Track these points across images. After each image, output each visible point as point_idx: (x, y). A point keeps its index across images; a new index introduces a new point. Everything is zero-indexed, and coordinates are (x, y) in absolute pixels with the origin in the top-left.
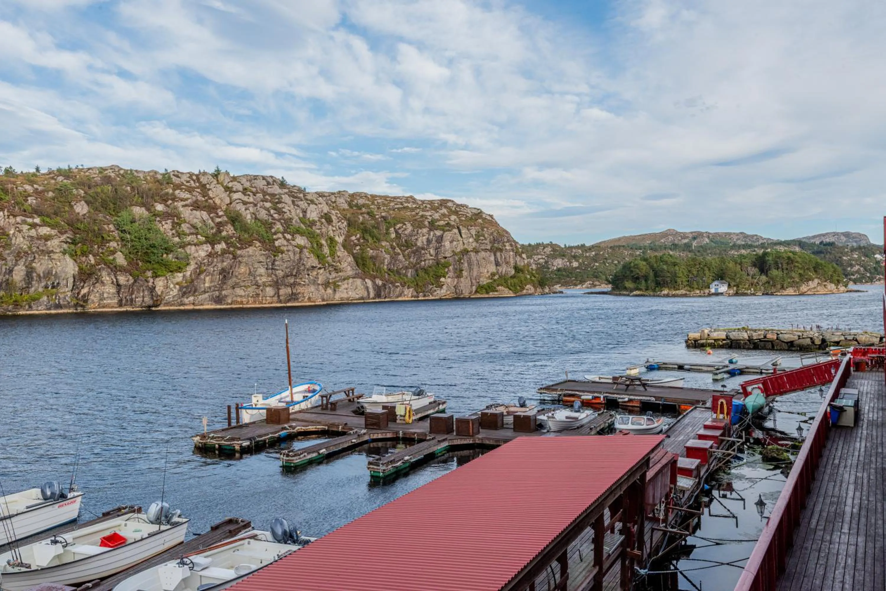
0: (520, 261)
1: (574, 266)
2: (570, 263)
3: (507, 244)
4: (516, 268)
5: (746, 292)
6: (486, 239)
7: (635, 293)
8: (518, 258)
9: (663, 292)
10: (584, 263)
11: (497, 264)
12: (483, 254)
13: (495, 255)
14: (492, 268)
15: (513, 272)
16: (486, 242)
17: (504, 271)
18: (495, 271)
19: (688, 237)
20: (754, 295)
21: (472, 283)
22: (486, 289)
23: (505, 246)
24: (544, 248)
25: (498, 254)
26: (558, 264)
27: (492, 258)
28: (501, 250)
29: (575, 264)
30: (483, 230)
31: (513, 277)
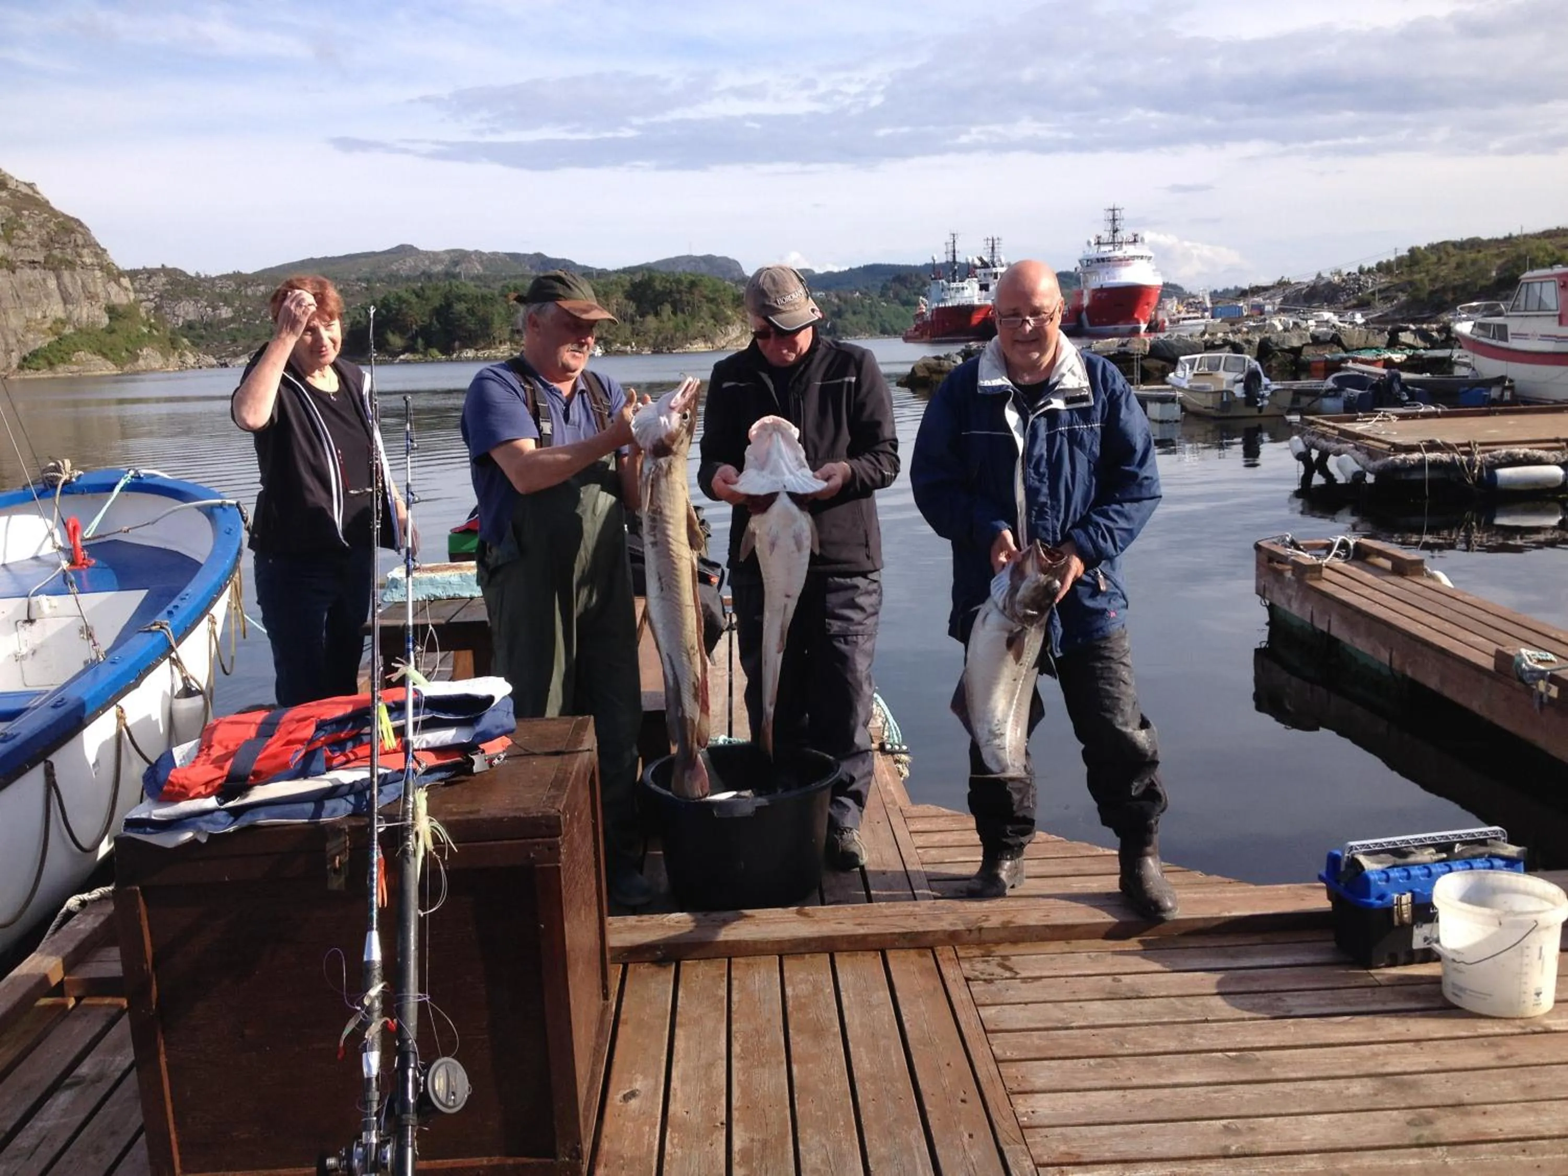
0: (117, 294)
1: (224, 316)
2: (215, 309)
3: (85, 251)
4: (111, 310)
5: (623, 348)
6: (30, 237)
7: (402, 357)
8: (113, 288)
9: (464, 355)
10: (244, 309)
11: (66, 299)
12: (27, 274)
13: (58, 278)
14: (57, 310)
15: (105, 320)
16: (31, 243)
17: (85, 316)
18: (61, 314)
19: (441, 261)
20: (638, 353)
21: (7, 344)
22: (47, 358)
23: (80, 256)
24: (149, 278)
25: (66, 275)
26: (187, 313)
27: (52, 283)
28: (71, 265)
29: (226, 313)
30: (20, 215)
31: (110, 331)
